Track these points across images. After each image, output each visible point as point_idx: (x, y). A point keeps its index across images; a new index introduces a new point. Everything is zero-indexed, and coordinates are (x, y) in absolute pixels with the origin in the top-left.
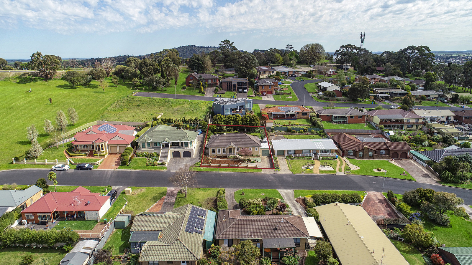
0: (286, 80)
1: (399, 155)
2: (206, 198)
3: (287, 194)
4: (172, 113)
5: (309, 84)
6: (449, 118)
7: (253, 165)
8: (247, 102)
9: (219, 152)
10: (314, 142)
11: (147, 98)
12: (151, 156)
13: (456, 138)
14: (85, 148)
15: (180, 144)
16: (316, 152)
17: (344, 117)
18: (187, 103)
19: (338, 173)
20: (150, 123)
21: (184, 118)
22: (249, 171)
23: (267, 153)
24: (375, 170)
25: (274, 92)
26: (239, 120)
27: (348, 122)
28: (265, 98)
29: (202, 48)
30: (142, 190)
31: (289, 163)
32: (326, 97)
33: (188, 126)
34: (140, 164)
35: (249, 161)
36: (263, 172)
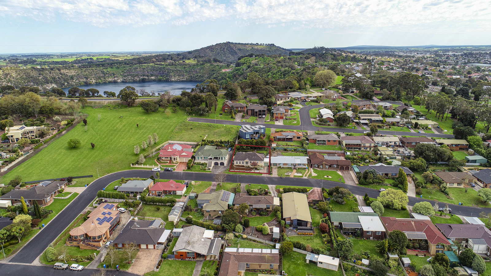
0: (297, 105)
1: (344, 168)
2: (231, 188)
3: (272, 187)
4: (213, 135)
5: (313, 109)
6: (396, 143)
7: (258, 171)
8: (262, 128)
9: (240, 163)
10: (295, 159)
11: (196, 123)
12: (202, 164)
13: (388, 158)
14: (167, 159)
15: (218, 158)
16: (295, 165)
17: (324, 141)
18: (223, 127)
19: (304, 178)
20: (200, 143)
21: (221, 140)
22: (255, 175)
23: (267, 164)
24: (326, 177)
25: (285, 118)
27: (326, 144)
28: (277, 122)
29: (239, 45)
30: (199, 183)
31: (278, 171)
32: (320, 123)
33: (223, 145)
34: (197, 169)
35: (256, 169)
36: (263, 175)
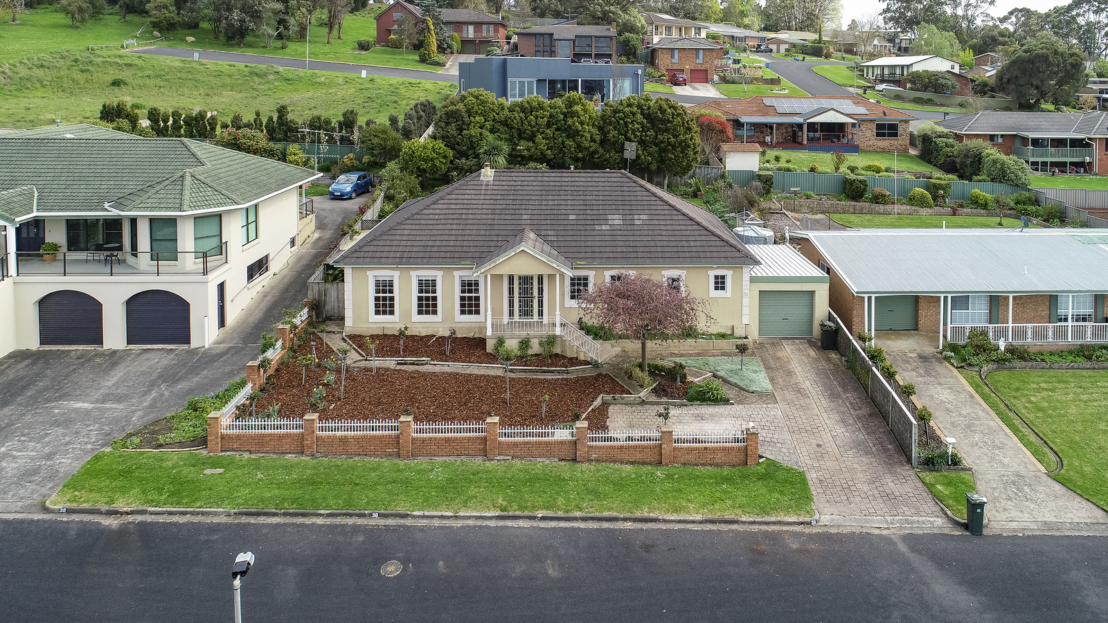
0: (744, 55)
9: (427, 305)
17: (1076, 143)
23: (800, 313)
25: (716, 78)
26: (582, 123)
27: (1096, 169)
